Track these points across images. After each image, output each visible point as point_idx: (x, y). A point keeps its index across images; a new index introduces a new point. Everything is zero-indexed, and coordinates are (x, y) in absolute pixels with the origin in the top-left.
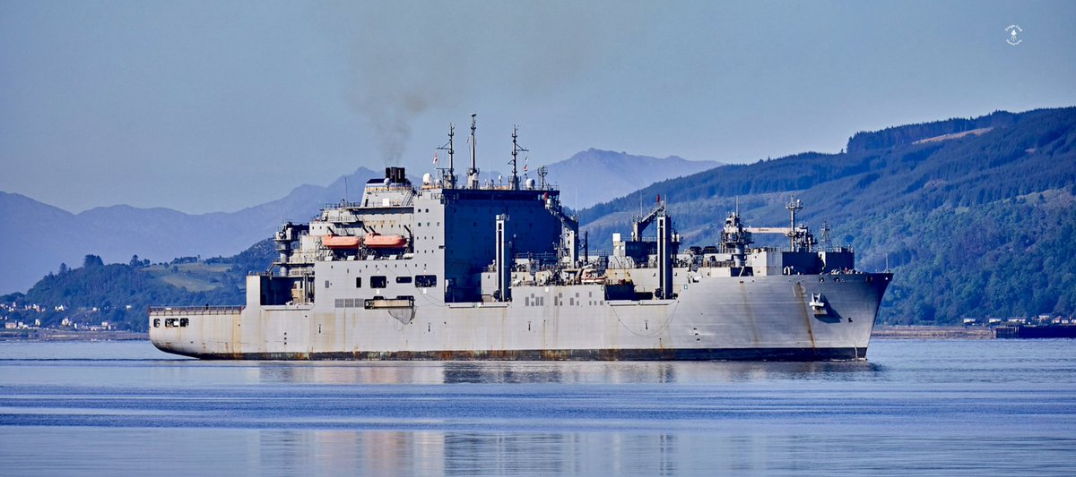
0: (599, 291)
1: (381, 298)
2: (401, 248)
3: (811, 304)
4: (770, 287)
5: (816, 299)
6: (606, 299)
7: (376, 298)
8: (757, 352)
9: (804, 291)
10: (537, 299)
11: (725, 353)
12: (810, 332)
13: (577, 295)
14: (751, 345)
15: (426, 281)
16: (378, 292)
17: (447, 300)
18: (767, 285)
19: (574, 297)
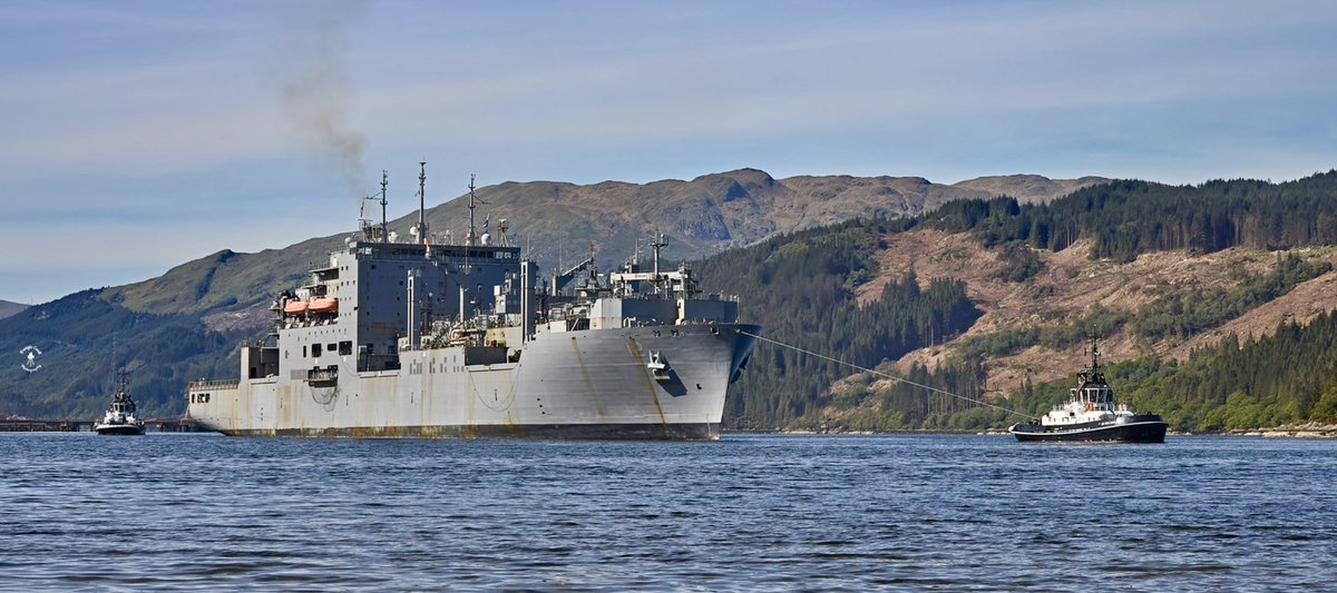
0: (460, 355)
1: (318, 370)
2: (329, 314)
3: (650, 365)
4: (602, 344)
5: (654, 359)
6: (466, 364)
7: (315, 370)
8: (603, 428)
9: (640, 349)
10: (418, 365)
11: (573, 430)
12: (657, 403)
13: (445, 360)
14: (597, 420)
15: (345, 348)
16: (317, 361)
17: (359, 370)
18: (599, 342)
19: (443, 362)
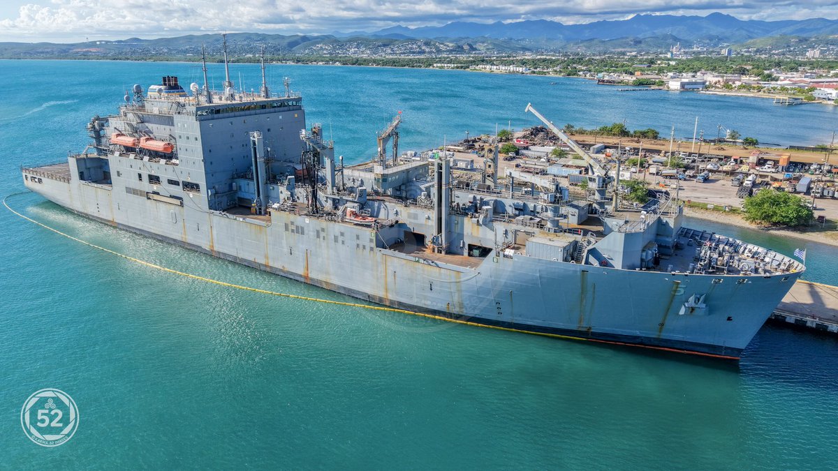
0: (369, 235)
1: (158, 194)
5: (697, 300)
6: (378, 246)
7: (155, 193)
10: (297, 227)
13: (342, 234)
15: (191, 187)
16: (155, 187)
17: (210, 208)
19: (339, 234)
